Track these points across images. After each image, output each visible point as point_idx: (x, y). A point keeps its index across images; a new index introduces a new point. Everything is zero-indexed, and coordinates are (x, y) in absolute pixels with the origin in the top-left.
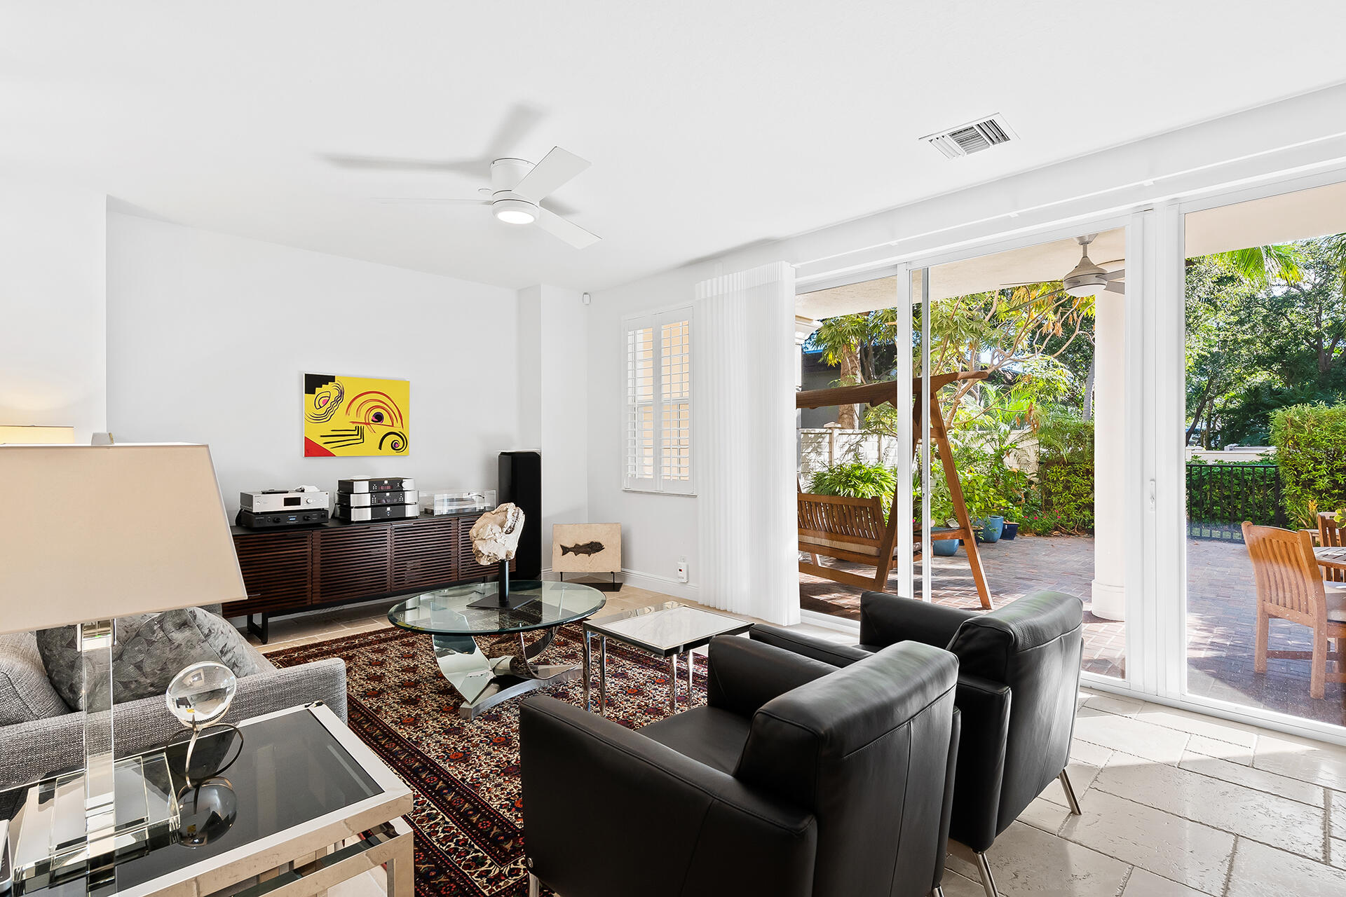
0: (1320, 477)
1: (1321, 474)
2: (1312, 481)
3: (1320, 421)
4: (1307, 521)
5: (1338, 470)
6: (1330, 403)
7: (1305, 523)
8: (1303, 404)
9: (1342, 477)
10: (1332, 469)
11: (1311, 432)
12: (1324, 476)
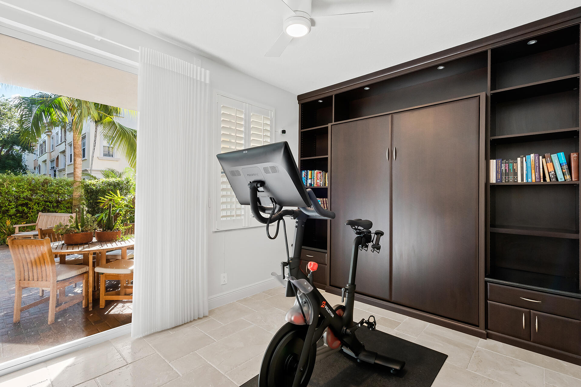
0: (11, 208)
1: (12, 207)
2: (8, 211)
3: (12, 182)
4: (6, 230)
5: (19, 205)
6: (16, 174)
7: (5, 231)
8: (3, 174)
9: (21, 208)
10: (17, 205)
11: (7, 188)
12: (13, 208)
